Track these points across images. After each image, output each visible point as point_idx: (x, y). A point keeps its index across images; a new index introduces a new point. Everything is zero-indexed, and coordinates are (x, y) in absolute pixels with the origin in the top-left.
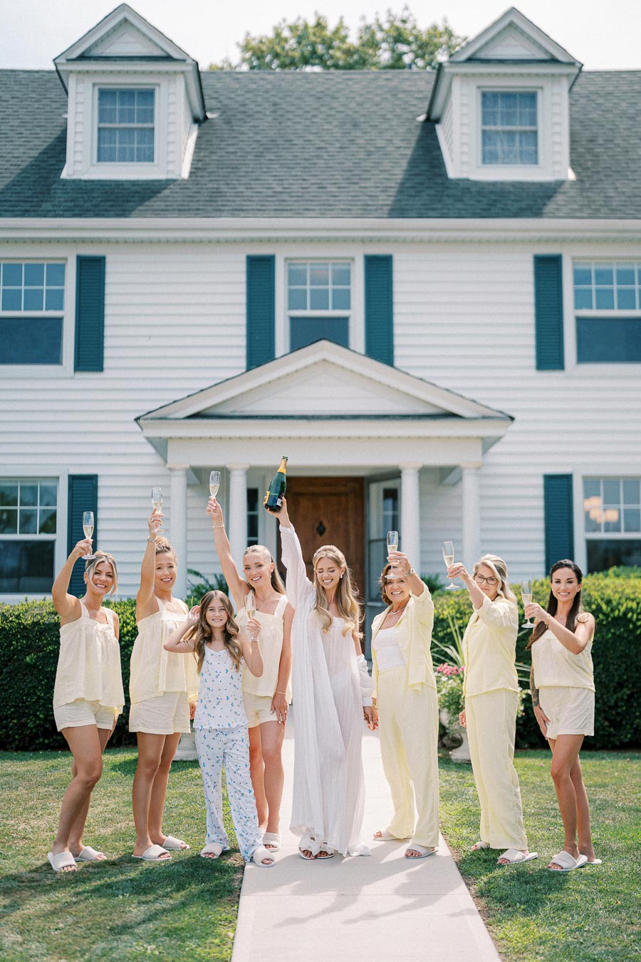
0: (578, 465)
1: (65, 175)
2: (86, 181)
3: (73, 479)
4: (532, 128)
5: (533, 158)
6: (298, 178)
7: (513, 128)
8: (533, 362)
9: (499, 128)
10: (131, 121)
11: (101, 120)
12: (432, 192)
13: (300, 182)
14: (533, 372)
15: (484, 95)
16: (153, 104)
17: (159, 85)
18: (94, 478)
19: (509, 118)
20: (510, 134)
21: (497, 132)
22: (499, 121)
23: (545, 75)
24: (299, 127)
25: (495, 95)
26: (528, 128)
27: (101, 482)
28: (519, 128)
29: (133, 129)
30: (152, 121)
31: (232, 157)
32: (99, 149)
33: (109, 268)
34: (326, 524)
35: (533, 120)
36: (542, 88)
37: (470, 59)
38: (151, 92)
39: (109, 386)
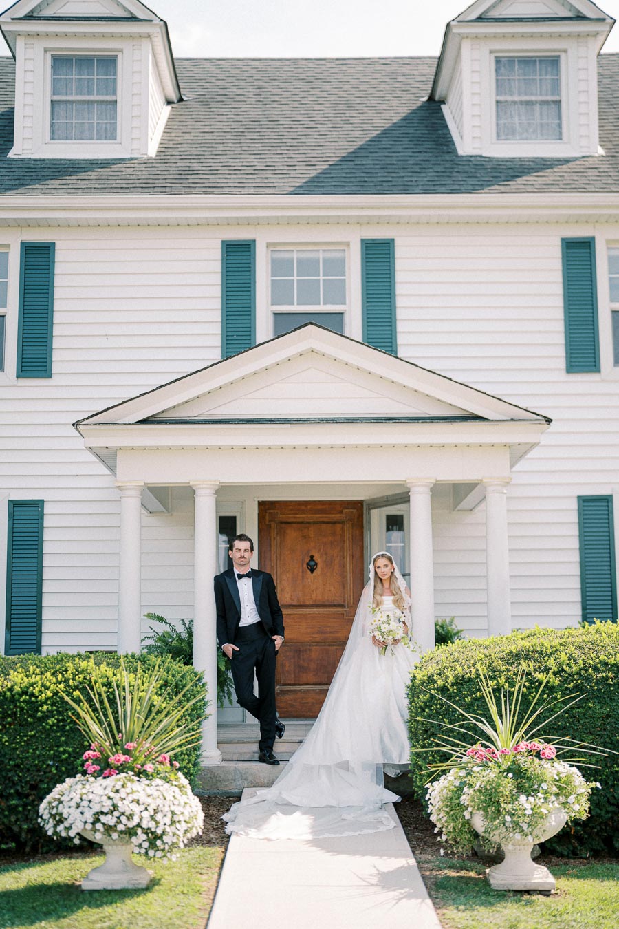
1: (11, 155)
2: (35, 160)
4: (556, 98)
5: (556, 131)
6: (284, 156)
7: (533, 98)
8: (562, 363)
9: (516, 98)
10: (89, 93)
11: (54, 92)
12: (440, 169)
13: (286, 160)
14: (563, 376)
15: (498, 61)
16: (115, 74)
17: (121, 51)
18: (38, 505)
19: (527, 87)
20: (529, 103)
21: (515, 103)
22: (516, 91)
23: (570, 35)
24: (285, 108)
25: (511, 60)
26: (550, 98)
27: (47, 509)
28: (540, 98)
29: (93, 102)
30: (114, 93)
31: (208, 136)
32: (52, 125)
33: (60, 256)
34: (317, 558)
36: (565, 51)
37: (481, 18)
38: (113, 61)
39: (58, 394)
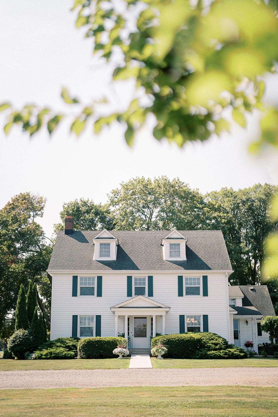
0: (185, 314)
1: (93, 259)
2: (98, 261)
3: (97, 316)
5: (179, 256)
8: (178, 295)
9: (173, 250)
10: (106, 249)
11: (100, 249)
12: (160, 263)
14: (177, 297)
15: (170, 244)
16: (110, 246)
18: (100, 316)
19: (175, 248)
20: (175, 251)
23: (181, 241)
25: (172, 244)
27: (101, 317)
29: (106, 251)
30: (110, 249)
32: (100, 255)
33: (103, 278)
35: (179, 249)
36: (181, 243)
37: (167, 238)
38: (109, 244)
39: (103, 299)
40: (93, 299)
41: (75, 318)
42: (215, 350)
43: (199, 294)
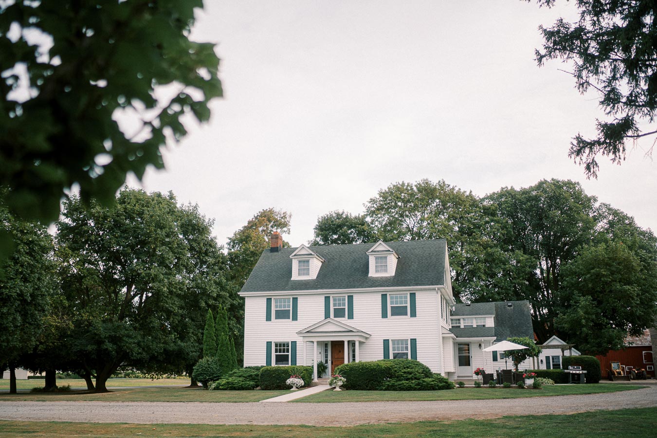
0: (390, 338)
1: (292, 279)
2: (295, 281)
3: (292, 342)
4: (386, 264)
5: (386, 271)
8: (381, 316)
10: (305, 267)
11: (299, 267)
12: (363, 281)
14: (381, 318)
15: (376, 258)
16: (309, 263)
17: (310, 259)
19: (381, 263)
21: (379, 266)
22: (379, 263)
23: (388, 254)
25: (378, 258)
27: (297, 343)
28: (383, 264)
29: (305, 269)
30: (309, 267)
32: (299, 274)
33: (298, 299)
34: (341, 350)
35: (386, 262)
36: (387, 256)
37: (372, 251)
38: (309, 261)
39: (298, 323)
40: (287, 323)
41: (269, 344)
42: (407, 379)
43: (406, 314)
